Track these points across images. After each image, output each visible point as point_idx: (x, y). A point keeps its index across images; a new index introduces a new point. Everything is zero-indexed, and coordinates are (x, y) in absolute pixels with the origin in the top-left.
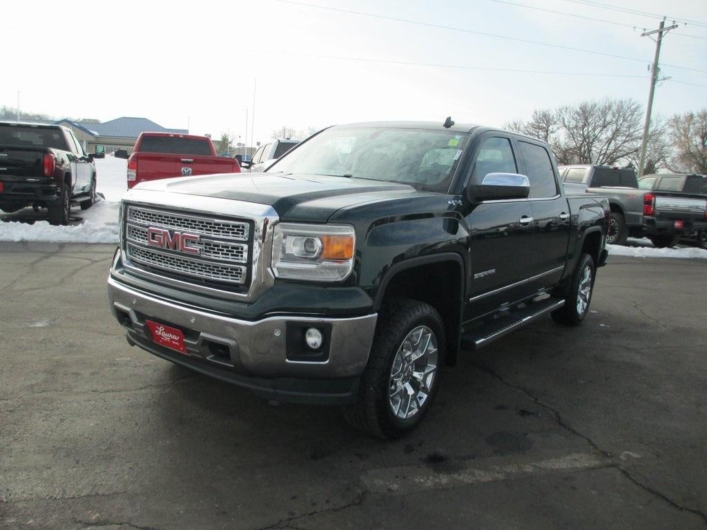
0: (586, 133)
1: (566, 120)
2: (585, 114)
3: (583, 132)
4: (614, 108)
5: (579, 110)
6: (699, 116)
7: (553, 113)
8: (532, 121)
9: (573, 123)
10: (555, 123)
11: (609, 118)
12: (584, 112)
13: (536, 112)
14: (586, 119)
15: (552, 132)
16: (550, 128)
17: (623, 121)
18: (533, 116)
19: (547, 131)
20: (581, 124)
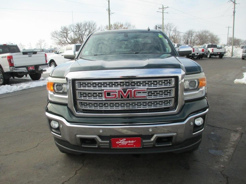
0: (80, 33)
1: (73, 29)
2: (78, 27)
3: (79, 33)
4: (88, 24)
5: (76, 25)
6: (114, 25)
7: (68, 27)
8: (61, 30)
9: (75, 30)
10: (69, 30)
11: (87, 28)
12: (78, 26)
13: (62, 27)
14: (79, 28)
15: (68, 34)
16: (68, 33)
17: (91, 28)
18: (61, 29)
19: (67, 33)
20: (78, 30)
